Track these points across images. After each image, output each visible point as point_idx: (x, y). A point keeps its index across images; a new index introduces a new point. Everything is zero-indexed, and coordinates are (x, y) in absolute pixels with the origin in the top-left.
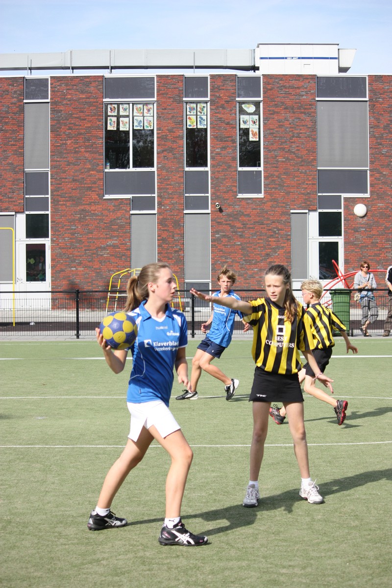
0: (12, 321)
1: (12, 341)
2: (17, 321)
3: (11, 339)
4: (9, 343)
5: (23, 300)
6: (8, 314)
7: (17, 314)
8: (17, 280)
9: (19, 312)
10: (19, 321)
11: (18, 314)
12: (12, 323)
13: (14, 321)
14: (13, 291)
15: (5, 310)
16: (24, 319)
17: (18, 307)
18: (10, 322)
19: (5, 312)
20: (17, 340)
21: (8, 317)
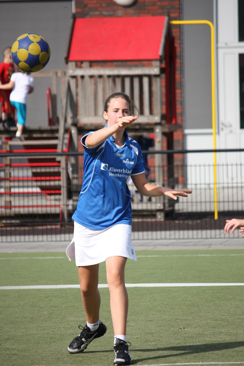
0: (212, 210)
1: (213, 248)
2: (222, 209)
3: (210, 245)
4: (206, 252)
5: (234, 167)
6: (203, 195)
7: (221, 194)
8: (221, 126)
9: (226, 190)
10: (226, 209)
11: (226, 194)
12: (212, 214)
13: (215, 209)
14: (212, 148)
15: (198, 186)
16: (235, 204)
17: (224, 180)
18: (208, 210)
19: (198, 192)
20: (222, 247)
21: (203, 200)
